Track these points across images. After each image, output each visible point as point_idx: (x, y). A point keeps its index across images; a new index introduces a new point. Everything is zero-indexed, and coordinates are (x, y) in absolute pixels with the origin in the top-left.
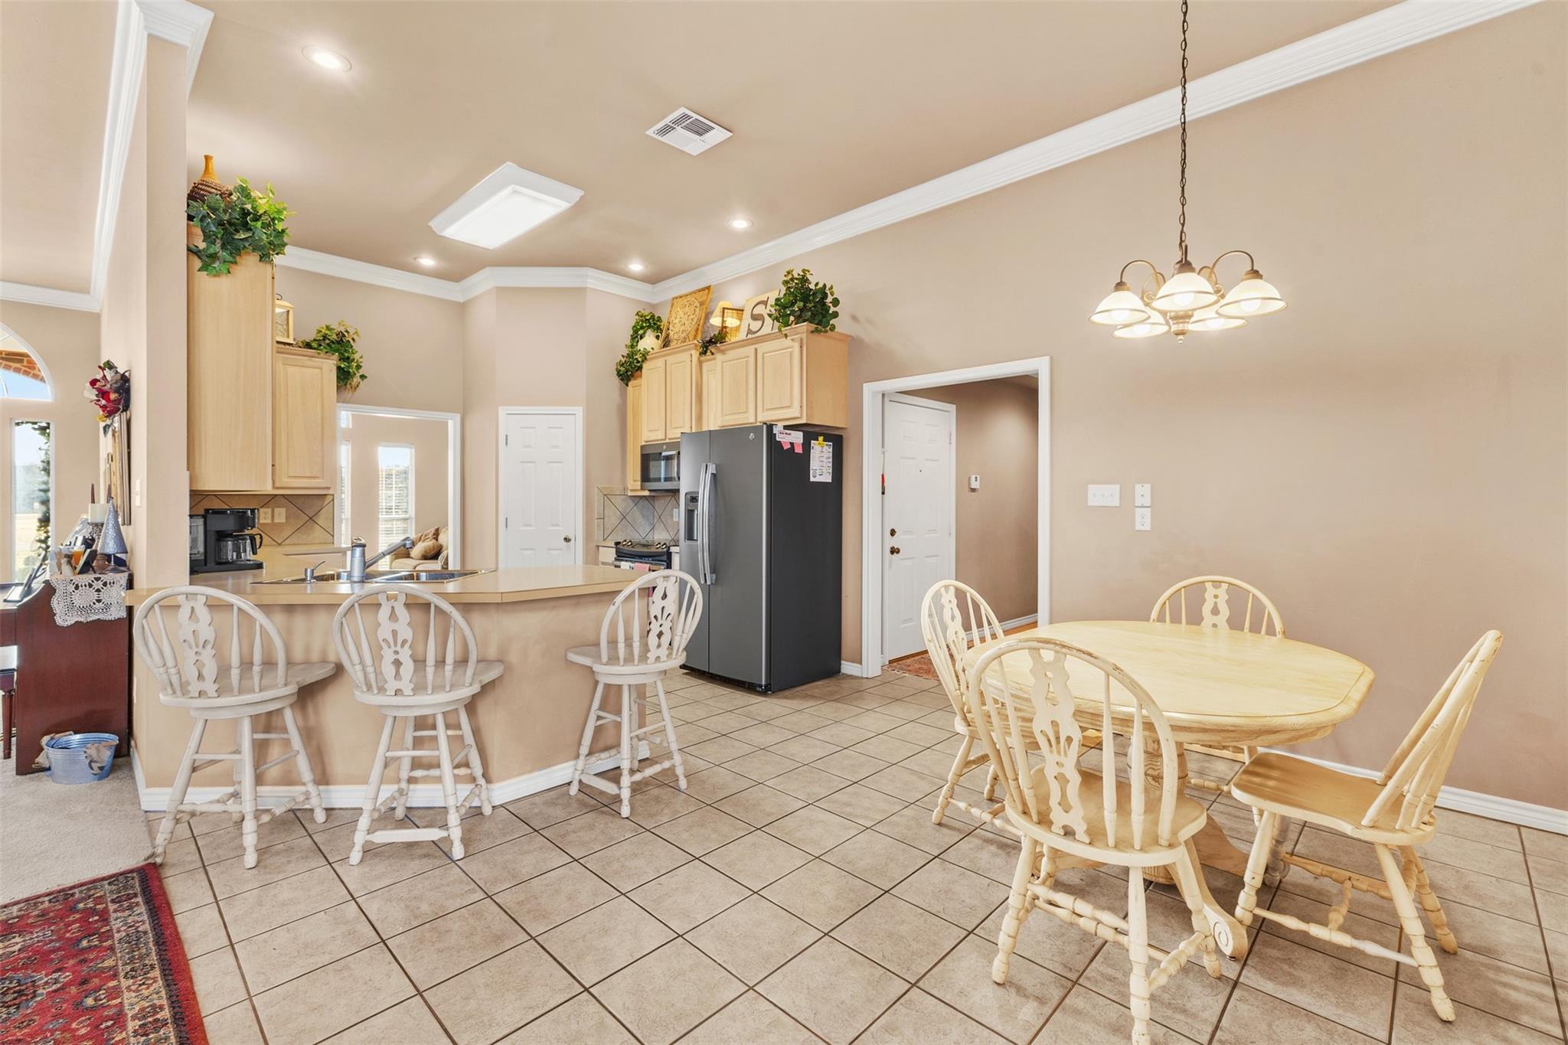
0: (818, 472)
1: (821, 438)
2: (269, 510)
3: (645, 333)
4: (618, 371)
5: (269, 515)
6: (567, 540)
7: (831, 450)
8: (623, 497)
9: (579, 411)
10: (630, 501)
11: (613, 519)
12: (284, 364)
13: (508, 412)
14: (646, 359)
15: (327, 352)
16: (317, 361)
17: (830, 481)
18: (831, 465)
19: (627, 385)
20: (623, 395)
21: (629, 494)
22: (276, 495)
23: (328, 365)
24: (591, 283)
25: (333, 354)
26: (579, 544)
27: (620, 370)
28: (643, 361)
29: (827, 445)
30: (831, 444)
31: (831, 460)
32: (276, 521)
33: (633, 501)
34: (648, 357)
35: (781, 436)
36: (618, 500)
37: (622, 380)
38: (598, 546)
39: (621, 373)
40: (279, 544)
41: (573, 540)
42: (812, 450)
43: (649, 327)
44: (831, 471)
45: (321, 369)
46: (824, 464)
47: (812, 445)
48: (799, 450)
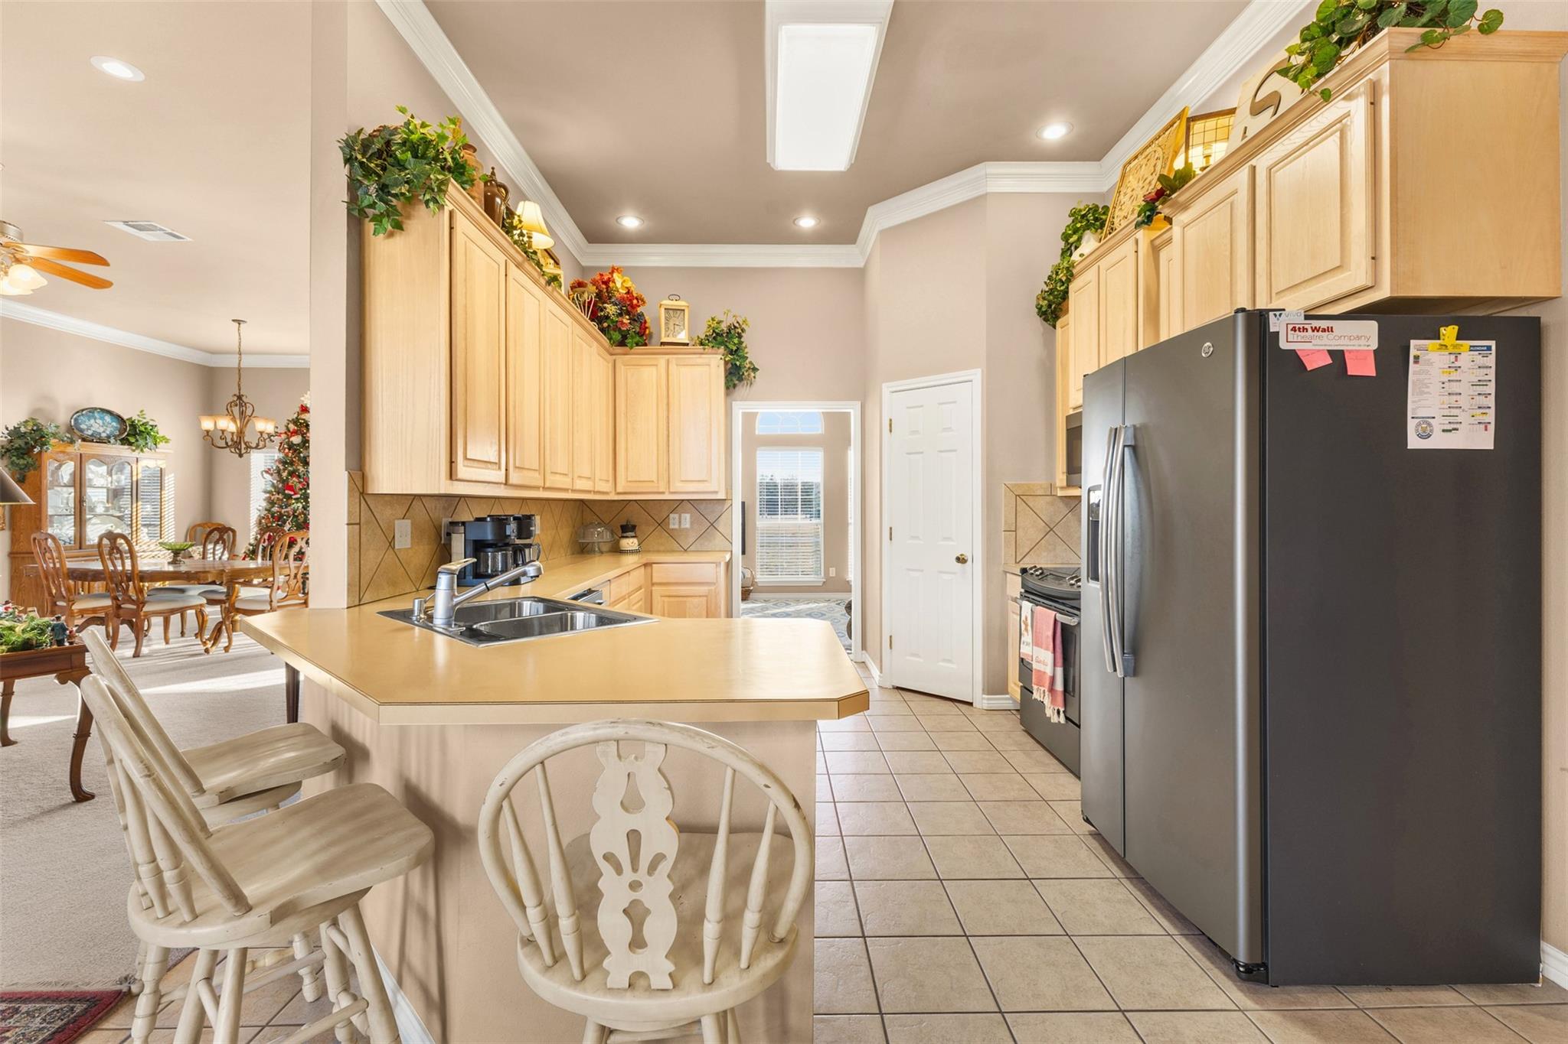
0: (1437, 425)
1: (1449, 332)
2: (676, 516)
3: (1079, 239)
4: (1039, 308)
5: (677, 520)
6: (961, 560)
7: (1491, 360)
8: (1048, 499)
9: (977, 375)
10: (1061, 505)
11: (1031, 530)
12: (677, 365)
13: (894, 389)
14: (1072, 275)
15: (713, 347)
16: (705, 358)
17: (1492, 448)
18: (1491, 401)
19: (1054, 327)
20: (1049, 344)
21: (1059, 495)
22: (683, 500)
23: (714, 363)
24: (995, 187)
25: (718, 348)
26: (977, 566)
27: (1042, 306)
28: (1069, 281)
29: (1472, 348)
30: (1493, 344)
31: (1491, 388)
32: (683, 526)
33: (1066, 505)
34: (1075, 271)
35: (1292, 336)
36: (1040, 504)
37: (1046, 320)
38: (1006, 572)
39: (1044, 309)
40: (686, 550)
41: (970, 560)
42: (1412, 367)
43: (1088, 227)
44: (1491, 417)
45: (709, 365)
46: (1463, 401)
47: (1413, 352)
48: (1363, 367)
